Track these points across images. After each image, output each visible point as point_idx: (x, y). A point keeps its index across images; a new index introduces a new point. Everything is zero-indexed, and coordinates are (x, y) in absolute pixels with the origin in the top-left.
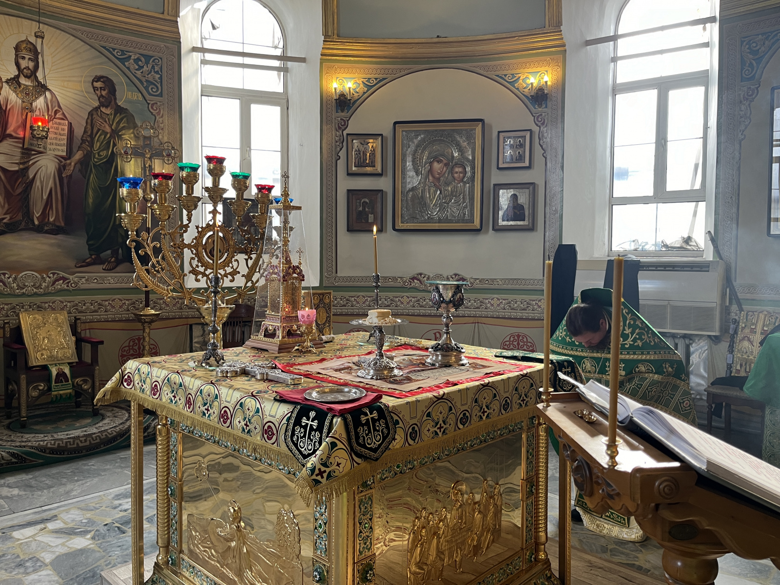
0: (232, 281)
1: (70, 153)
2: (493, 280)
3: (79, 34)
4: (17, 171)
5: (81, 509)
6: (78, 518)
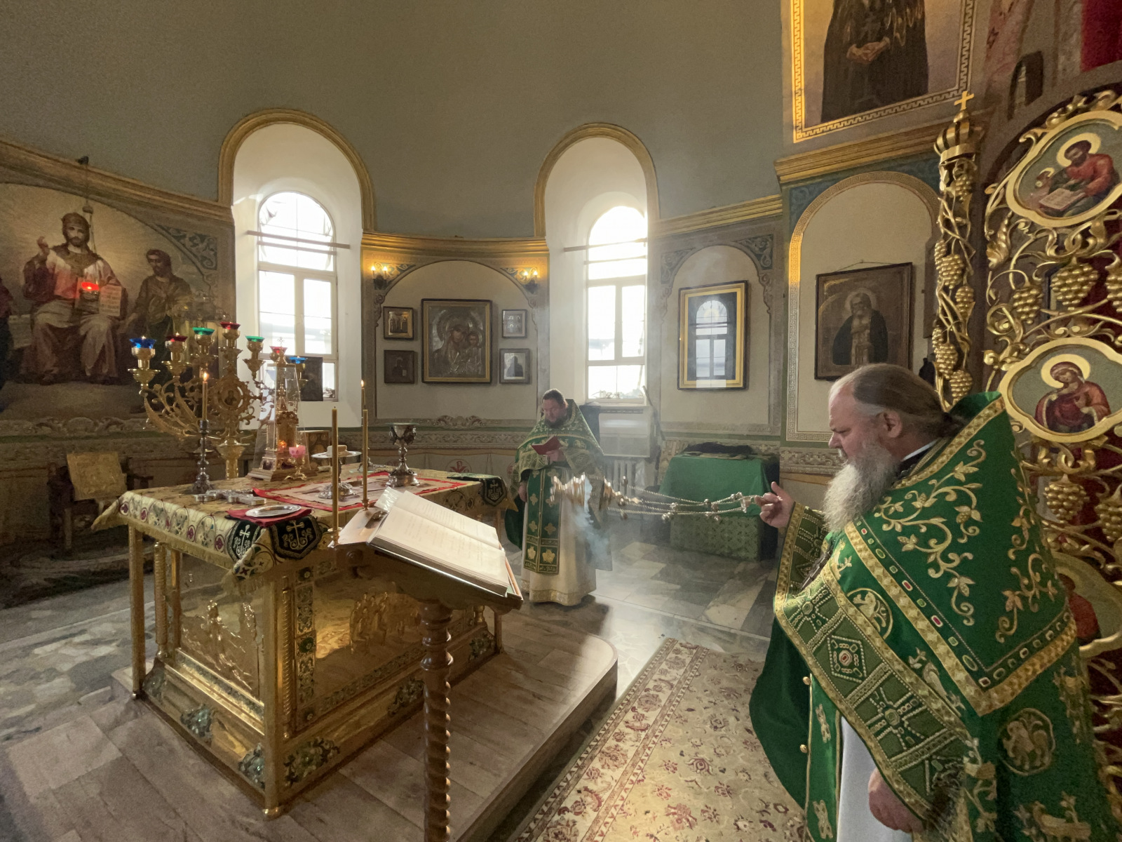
0: (247, 424)
3: (133, 212)
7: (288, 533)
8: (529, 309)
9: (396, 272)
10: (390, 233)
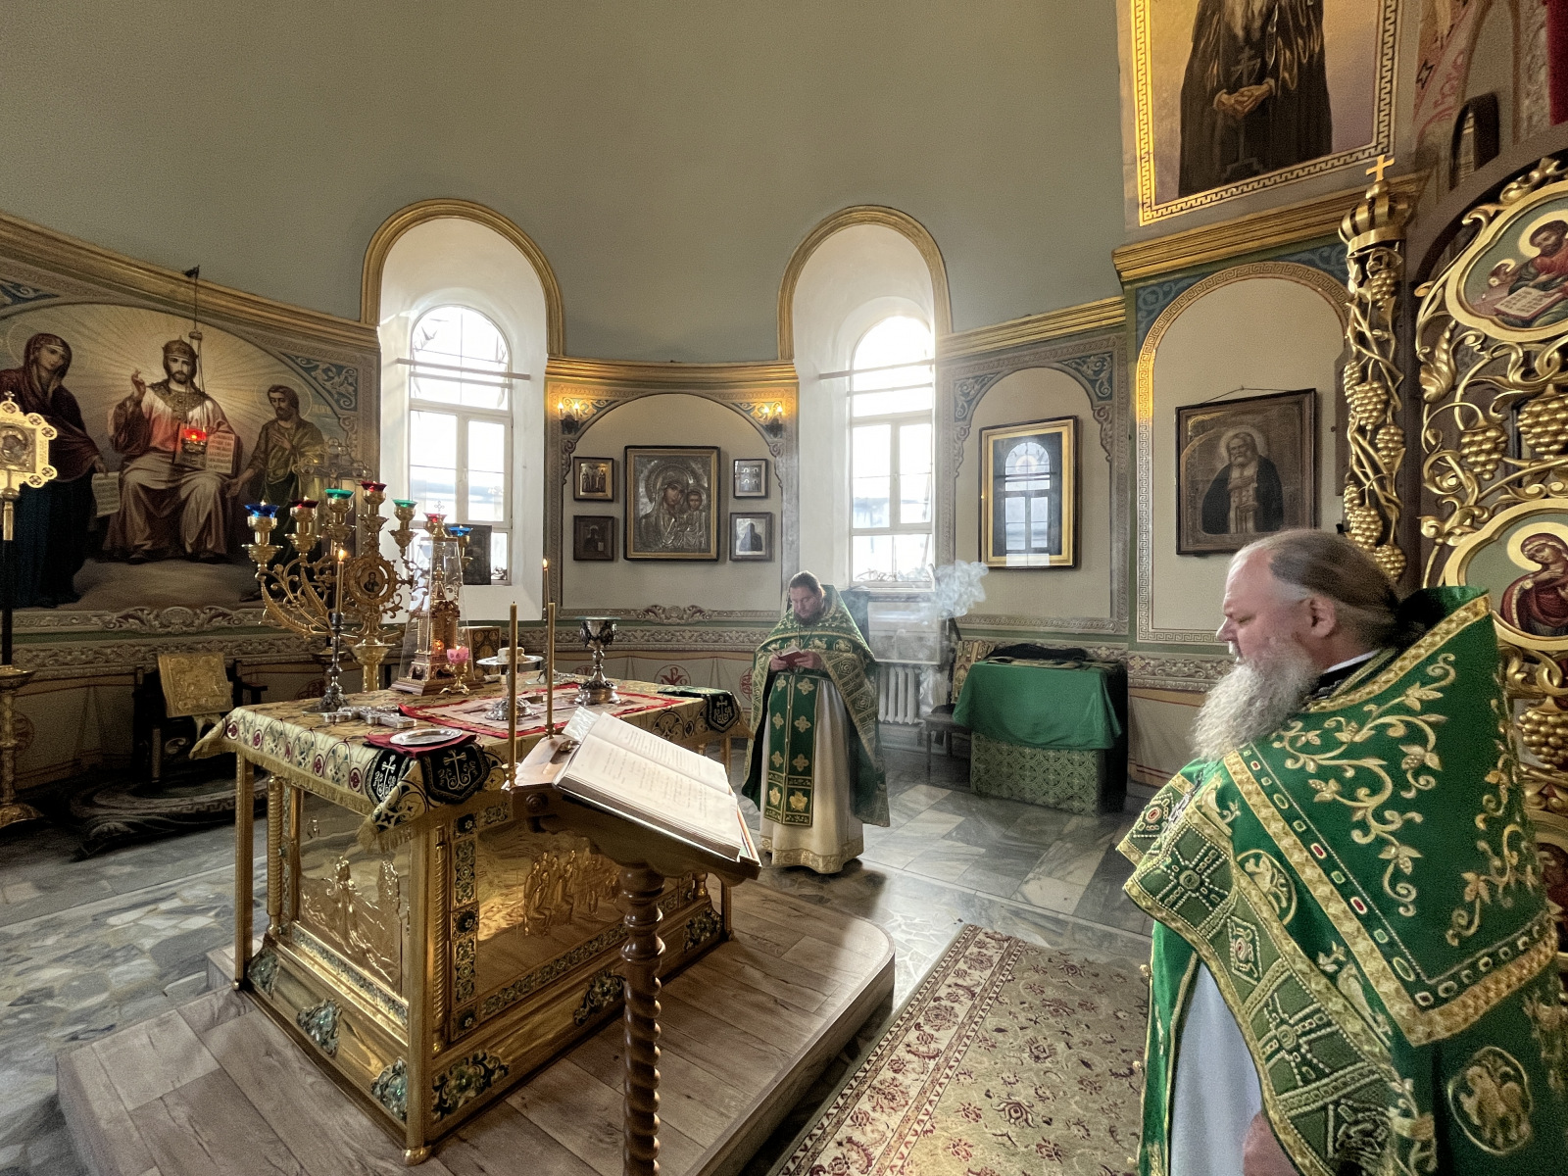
0: (393, 617)
1: (237, 470)
2: (732, 612)
3: (252, 338)
4: (162, 491)
5: (210, 883)
6: (203, 894)
7: (445, 768)
8: (770, 458)
9: (591, 410)
10: (584, 358)
